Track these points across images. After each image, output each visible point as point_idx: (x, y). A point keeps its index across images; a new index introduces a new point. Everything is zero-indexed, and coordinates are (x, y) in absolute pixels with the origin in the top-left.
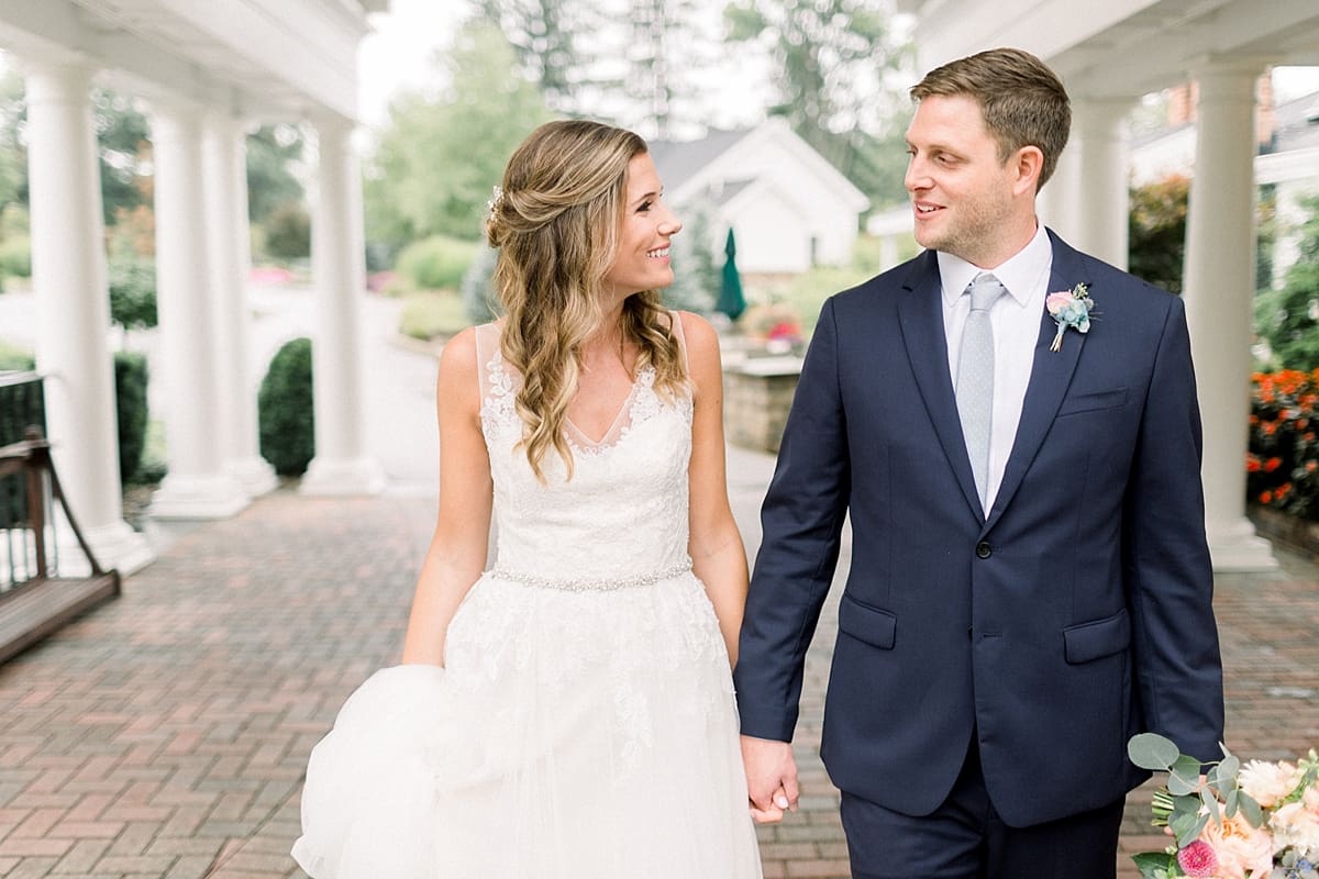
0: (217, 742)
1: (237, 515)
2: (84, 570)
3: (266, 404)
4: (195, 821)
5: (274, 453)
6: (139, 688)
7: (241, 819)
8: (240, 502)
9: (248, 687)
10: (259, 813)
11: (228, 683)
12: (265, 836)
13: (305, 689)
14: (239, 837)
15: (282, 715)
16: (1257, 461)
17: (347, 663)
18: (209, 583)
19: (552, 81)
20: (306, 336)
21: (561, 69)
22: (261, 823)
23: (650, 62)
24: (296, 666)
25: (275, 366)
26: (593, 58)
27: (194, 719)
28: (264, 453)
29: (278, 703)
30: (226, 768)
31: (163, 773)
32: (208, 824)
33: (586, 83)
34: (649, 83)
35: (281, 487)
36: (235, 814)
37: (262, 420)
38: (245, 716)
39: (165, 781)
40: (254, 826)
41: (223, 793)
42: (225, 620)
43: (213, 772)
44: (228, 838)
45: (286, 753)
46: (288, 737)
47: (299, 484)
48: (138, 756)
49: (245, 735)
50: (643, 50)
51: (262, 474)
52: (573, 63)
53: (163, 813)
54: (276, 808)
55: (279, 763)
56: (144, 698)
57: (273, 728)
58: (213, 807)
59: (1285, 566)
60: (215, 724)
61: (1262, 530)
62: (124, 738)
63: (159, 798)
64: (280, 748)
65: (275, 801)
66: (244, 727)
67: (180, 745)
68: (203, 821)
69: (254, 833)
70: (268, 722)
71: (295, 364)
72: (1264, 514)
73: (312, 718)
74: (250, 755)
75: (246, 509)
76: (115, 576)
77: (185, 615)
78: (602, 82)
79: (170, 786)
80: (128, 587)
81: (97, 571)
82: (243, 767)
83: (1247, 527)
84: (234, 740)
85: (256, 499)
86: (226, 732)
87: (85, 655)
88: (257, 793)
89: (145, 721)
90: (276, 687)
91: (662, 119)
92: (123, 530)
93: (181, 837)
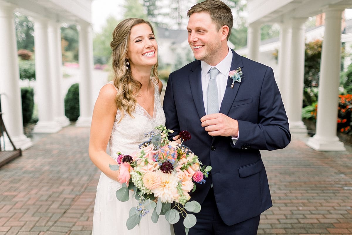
0: (42, 201)
1: (58, 132)
2: (12, 149)
3: (67, 101)
4: (31, 226)
5: (69, 115)
6: (22, 184)
7: (45, 226)
8: (58, 128)
9: (53, 184)
10: (50, 224)
11: (48, 183)
12: (51, 231)
13: (68, 185)
14: (44, 231)
15: (61, 193)
16: (340, 120)
17: (82, 177)
18: (47, 152)
19: (150, 14)
20: (77, 83)
21: (153, 10)
22: (51, 227)
23: (176, 9)
24: (68, 177)
25: (69, 91)
26: (161, 7)
27: (36, 194)
28: (66, 115)
29: (61, 188)
30: (43, 209)
31: (25, 211)
32: (35, 227)
33: (159, 14)
34: (176, 14)
35: (71, 124)
36: (43, 224)
37: (66, 106)
38: (51, 193)
39: (25, 213)
40: (48, 228)
41: (41, 217)
42: (50, 163)
43: (39, 211)
44: (40, 232)
45: (61, 205)
46: (62, 199)
47: (75, 123)
48: (18, 205)
49: (50, 199)
50: (175, 6)
51: (66, 121)
52: (156, 9)
53: (22, 223)
54: (56, 222)
55: (58, 208)
56: (23, 187)
57: (58, 197)
58: (37, 221)
59: (347, 150)
60: (42, 195)
61: (341, 140)
62: (15, 199)
63: (23, 219)
64: (60, 203)
65: (56, 220)
66: (50, 196)
67: (30, 202)
68: (34, 226)
69: (48, 230)
70: (57, 194)
71: (75, 91)
72: (342, 135)
73: (70, 194)
74: (50, 205)
75: (60, 131)
76: (20, 151)
77: (39, 161)
78: (163, 14)
79: (26, 215)
80: (24, 154)
81: (15, 149)
82: (48, 209)
83: (337, 139)
84: (47, 200)
85: (63, 128)
86: (45, 198)
87: (9, 174)
88: (51, 217)
89: (22, 194)
90: (61, 184)
91: (179, 24)
92: (24, 137)
93: (26, 231)
